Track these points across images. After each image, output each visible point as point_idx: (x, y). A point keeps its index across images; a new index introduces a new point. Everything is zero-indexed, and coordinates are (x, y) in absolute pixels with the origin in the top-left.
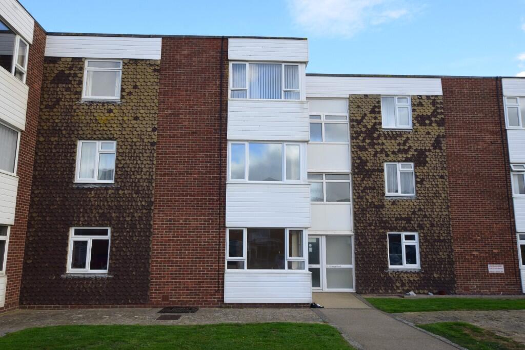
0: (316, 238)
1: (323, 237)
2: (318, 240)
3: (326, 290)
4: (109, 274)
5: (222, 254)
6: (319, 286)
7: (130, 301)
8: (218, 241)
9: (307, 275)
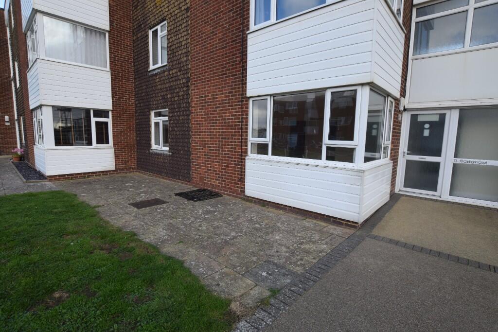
0: (440, 114)
1: (453, 111)
2: (443, 117)
3: (446, 197)
4: (169, 151)
5: (244, 134)
6: (435, 190)
7: (181, 178)
8: (241, 117)
9: (356, 173)
